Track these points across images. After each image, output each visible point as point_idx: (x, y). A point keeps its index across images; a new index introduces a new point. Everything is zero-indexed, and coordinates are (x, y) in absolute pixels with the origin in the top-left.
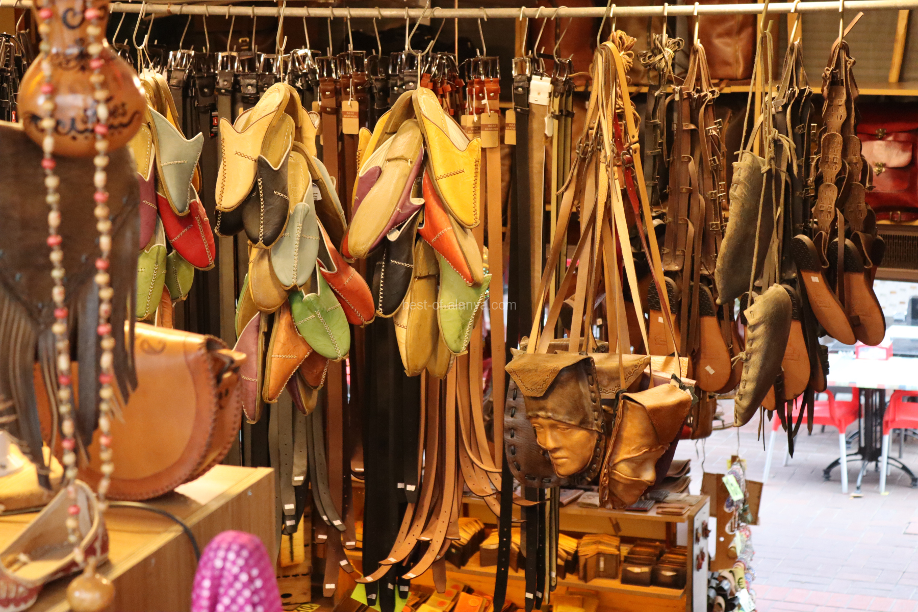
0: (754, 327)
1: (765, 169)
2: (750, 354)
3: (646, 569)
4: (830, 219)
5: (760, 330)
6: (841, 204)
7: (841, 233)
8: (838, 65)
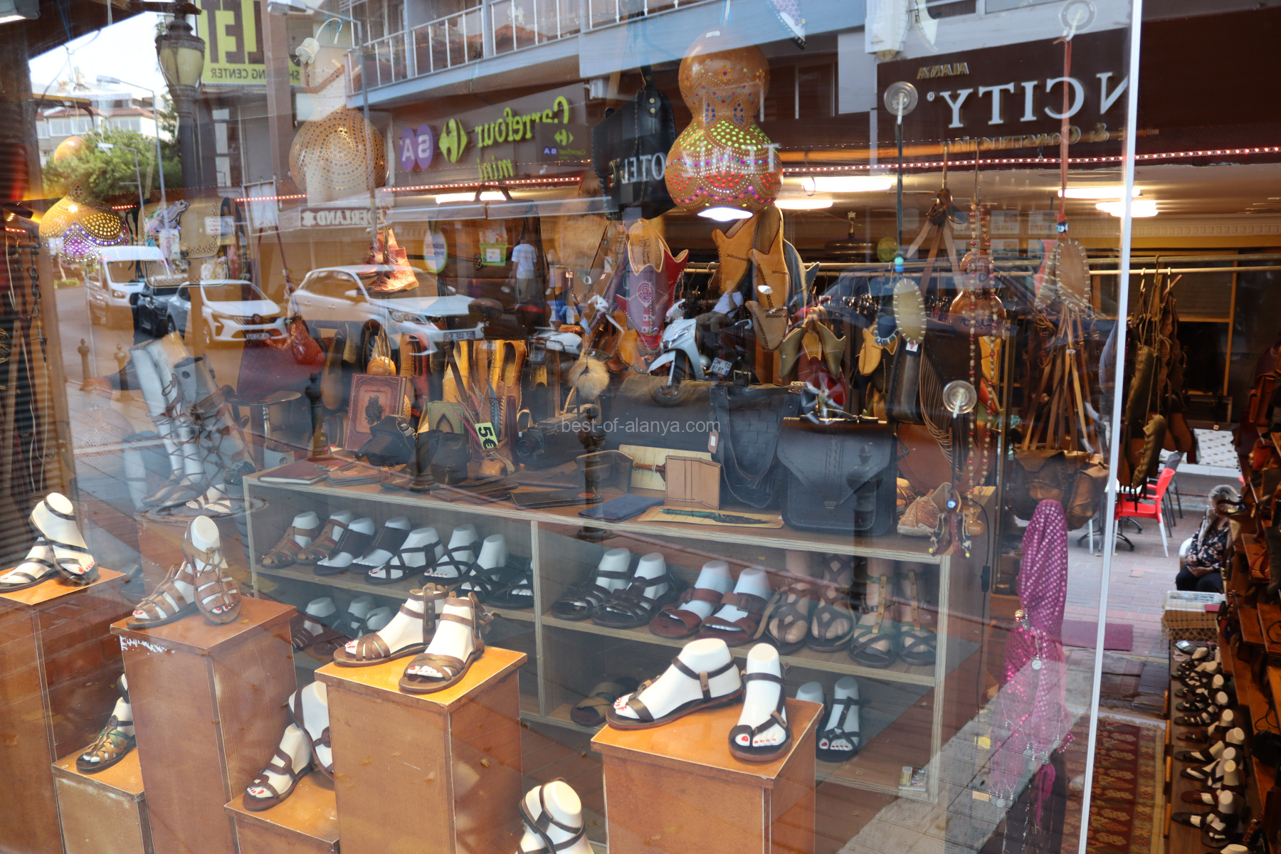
0: (1149, 436)
1: (1155, 355)
2: (1146, 450)
3: (1007, 586)
4: (1163, 384)
5: (1152, 438)
6: (1169, 376)
7: (1170, 391)
8: (1167, 303)
